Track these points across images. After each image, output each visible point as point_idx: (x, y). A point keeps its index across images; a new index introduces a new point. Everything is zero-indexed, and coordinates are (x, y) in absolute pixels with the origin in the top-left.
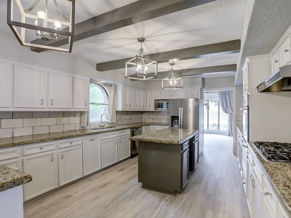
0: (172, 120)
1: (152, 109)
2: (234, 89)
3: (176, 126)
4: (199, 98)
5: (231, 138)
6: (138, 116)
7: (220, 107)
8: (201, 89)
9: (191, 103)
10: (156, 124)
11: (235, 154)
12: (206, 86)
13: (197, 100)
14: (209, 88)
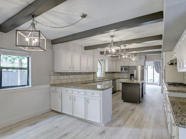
0: (131, 76)
1: (120, 71)
2: (161, 61)
3: (133, 79)
4: (144, 65)
5: (160, 87)
6: (112, 74)
7: (154, 69)
8: (144, 61)
9: (139, 68)
10: (122, 78)
11: (162, 93)
12: (147, 59)
13: (143, 67)
14: (149, 60)
